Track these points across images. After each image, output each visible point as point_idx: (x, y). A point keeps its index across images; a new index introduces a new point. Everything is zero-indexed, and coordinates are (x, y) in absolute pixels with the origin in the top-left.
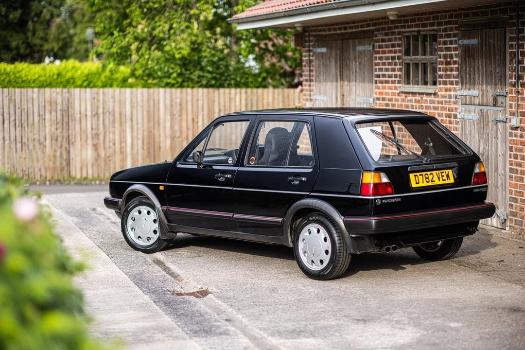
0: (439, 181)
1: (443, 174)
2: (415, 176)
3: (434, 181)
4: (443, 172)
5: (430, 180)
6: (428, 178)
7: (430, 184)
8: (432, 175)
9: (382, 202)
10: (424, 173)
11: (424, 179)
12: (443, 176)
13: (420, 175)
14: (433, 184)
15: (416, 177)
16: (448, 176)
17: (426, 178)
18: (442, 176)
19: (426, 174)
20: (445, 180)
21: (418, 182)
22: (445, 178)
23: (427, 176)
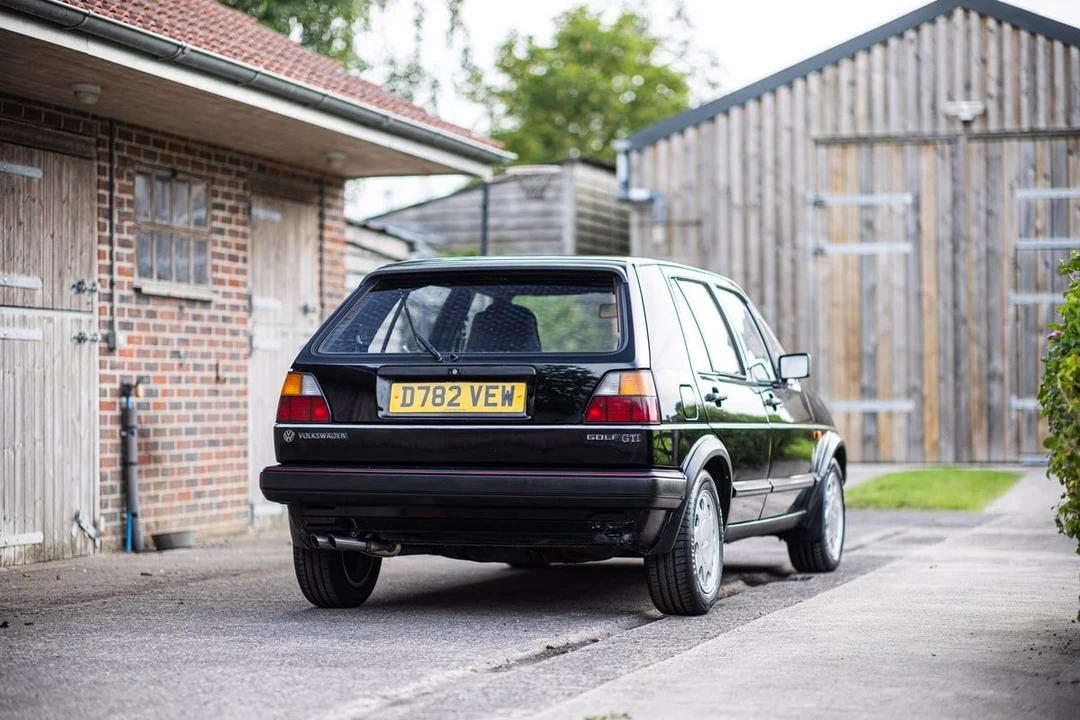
0: (475, 404)
1: (491, 391)
2: (405, 389)
3: (458, 405)
4: (497, 387)
5: (447, 401)
6: (442, 396)
7: (444, 409)
8: (455, 392)
9: (296, 437)
10: (433, 385)
11: (430, 396)
12: (494, 395)
13: (419, 388)
14: (453, 409)
15: (409, 392)
16: (508, 398)
17: (435, 396)
18: (488, 395)
19: (438, 388)
20: (495, 405)
21: (408, 401)
22: (498, 399)
23: (439, 392)
